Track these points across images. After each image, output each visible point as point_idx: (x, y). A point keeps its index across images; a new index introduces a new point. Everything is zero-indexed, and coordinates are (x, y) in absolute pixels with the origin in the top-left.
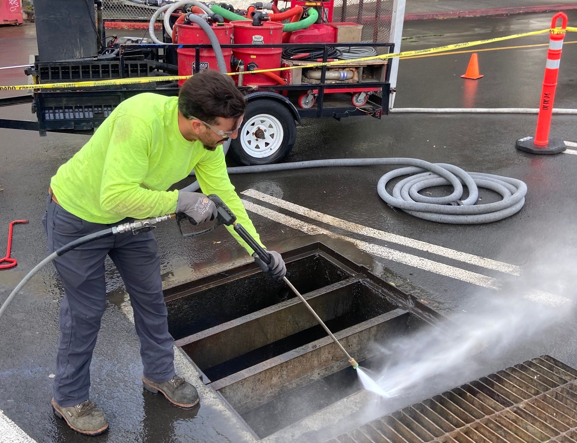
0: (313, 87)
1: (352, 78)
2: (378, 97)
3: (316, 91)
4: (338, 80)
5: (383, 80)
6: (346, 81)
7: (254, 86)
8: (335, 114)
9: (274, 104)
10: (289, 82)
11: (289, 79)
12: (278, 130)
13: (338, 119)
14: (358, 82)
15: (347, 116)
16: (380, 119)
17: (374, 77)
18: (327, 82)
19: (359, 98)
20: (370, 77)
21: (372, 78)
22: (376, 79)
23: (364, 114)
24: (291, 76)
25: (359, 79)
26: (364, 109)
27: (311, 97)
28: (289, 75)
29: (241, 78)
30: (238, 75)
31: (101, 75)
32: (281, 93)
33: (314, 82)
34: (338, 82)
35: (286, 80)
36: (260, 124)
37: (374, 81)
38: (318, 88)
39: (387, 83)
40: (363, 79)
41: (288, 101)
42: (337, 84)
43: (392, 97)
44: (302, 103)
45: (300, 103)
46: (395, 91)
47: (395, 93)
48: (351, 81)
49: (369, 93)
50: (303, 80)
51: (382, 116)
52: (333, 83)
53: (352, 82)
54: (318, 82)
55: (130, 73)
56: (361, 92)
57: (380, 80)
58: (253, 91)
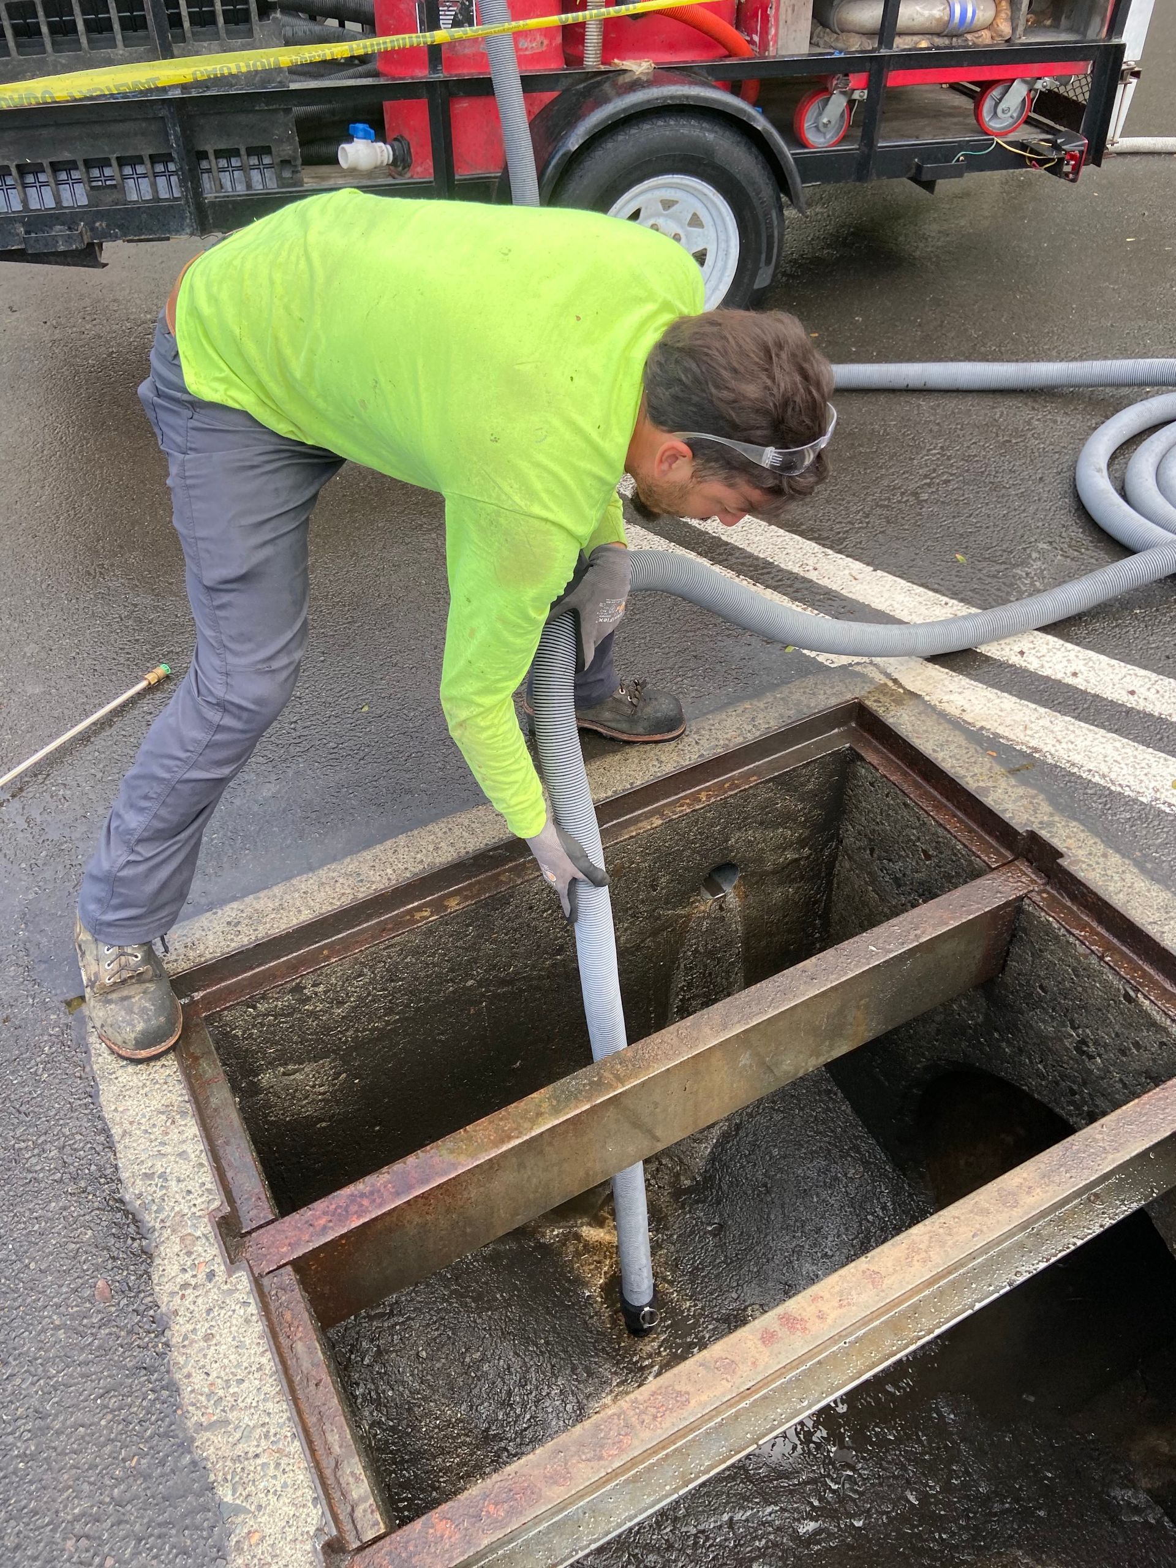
0: (848, 65)
1: (990, 27)
2: (1067, 99)
3: (856, 79)
4: (939, 35)
5: (1096, 32)
6: (969, 37)
7: (639, 66)
8: (919, 168)
9: (709, 135)
10: (764, 44)
11: (765, 32)
12: (722, 237)
13: (929, 186)
14: (1007, 41)
15: (961, 176)
16: (1074, 181)
17: (1064, 21)
18: (901, 44)
19: (1003, 105)
20: (1048, 23)
21: (1056, 26)
22: (1070, 30)
23: (1019, 162)
24: (772, 20)
25: (1014, 29)
26: (1023, 146)
27: (837, 104)
28: (766, 19)
29: (593, 38)
30: (582, 25)
31: (84, 40)
32: (735, 88)
33: (856, 45)
34: (939, 41)
35: (756, 38)
36: (658, 215)
37: (1063, 37)
38: (868, 65)
39: (1115, 41)
40: (1027, 31)
41: (761, 123)
42: (938, 48)
43: (1125, 96)
44: (806, 125)
45: (801, 127)
46: (1136, 74)
47: (1134, 81)
48: (985, 38)
49: (1039, 85)
50: (815, 40)
51: (1084, 170)
52: (924, 44)
53: (988, 41)
54: (870, 44)
55: (186, 24)
56: (1013, 81)
57: (1084, 35)
58: (636, 85)
